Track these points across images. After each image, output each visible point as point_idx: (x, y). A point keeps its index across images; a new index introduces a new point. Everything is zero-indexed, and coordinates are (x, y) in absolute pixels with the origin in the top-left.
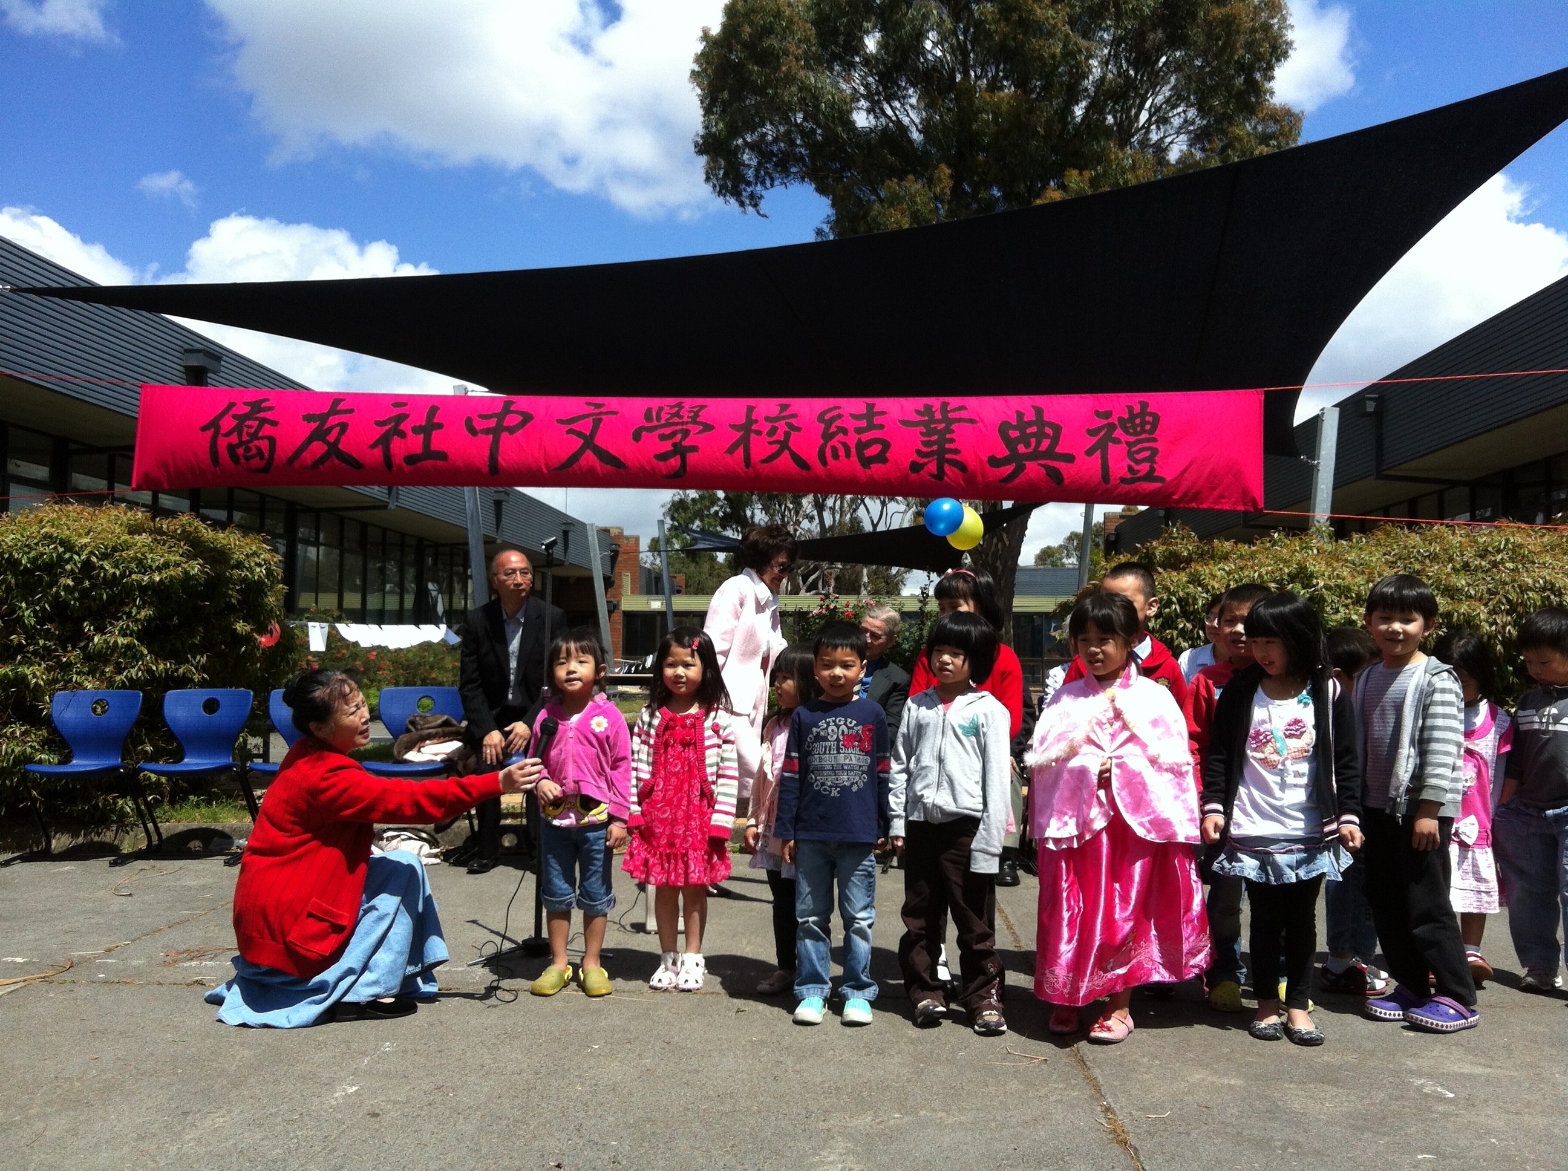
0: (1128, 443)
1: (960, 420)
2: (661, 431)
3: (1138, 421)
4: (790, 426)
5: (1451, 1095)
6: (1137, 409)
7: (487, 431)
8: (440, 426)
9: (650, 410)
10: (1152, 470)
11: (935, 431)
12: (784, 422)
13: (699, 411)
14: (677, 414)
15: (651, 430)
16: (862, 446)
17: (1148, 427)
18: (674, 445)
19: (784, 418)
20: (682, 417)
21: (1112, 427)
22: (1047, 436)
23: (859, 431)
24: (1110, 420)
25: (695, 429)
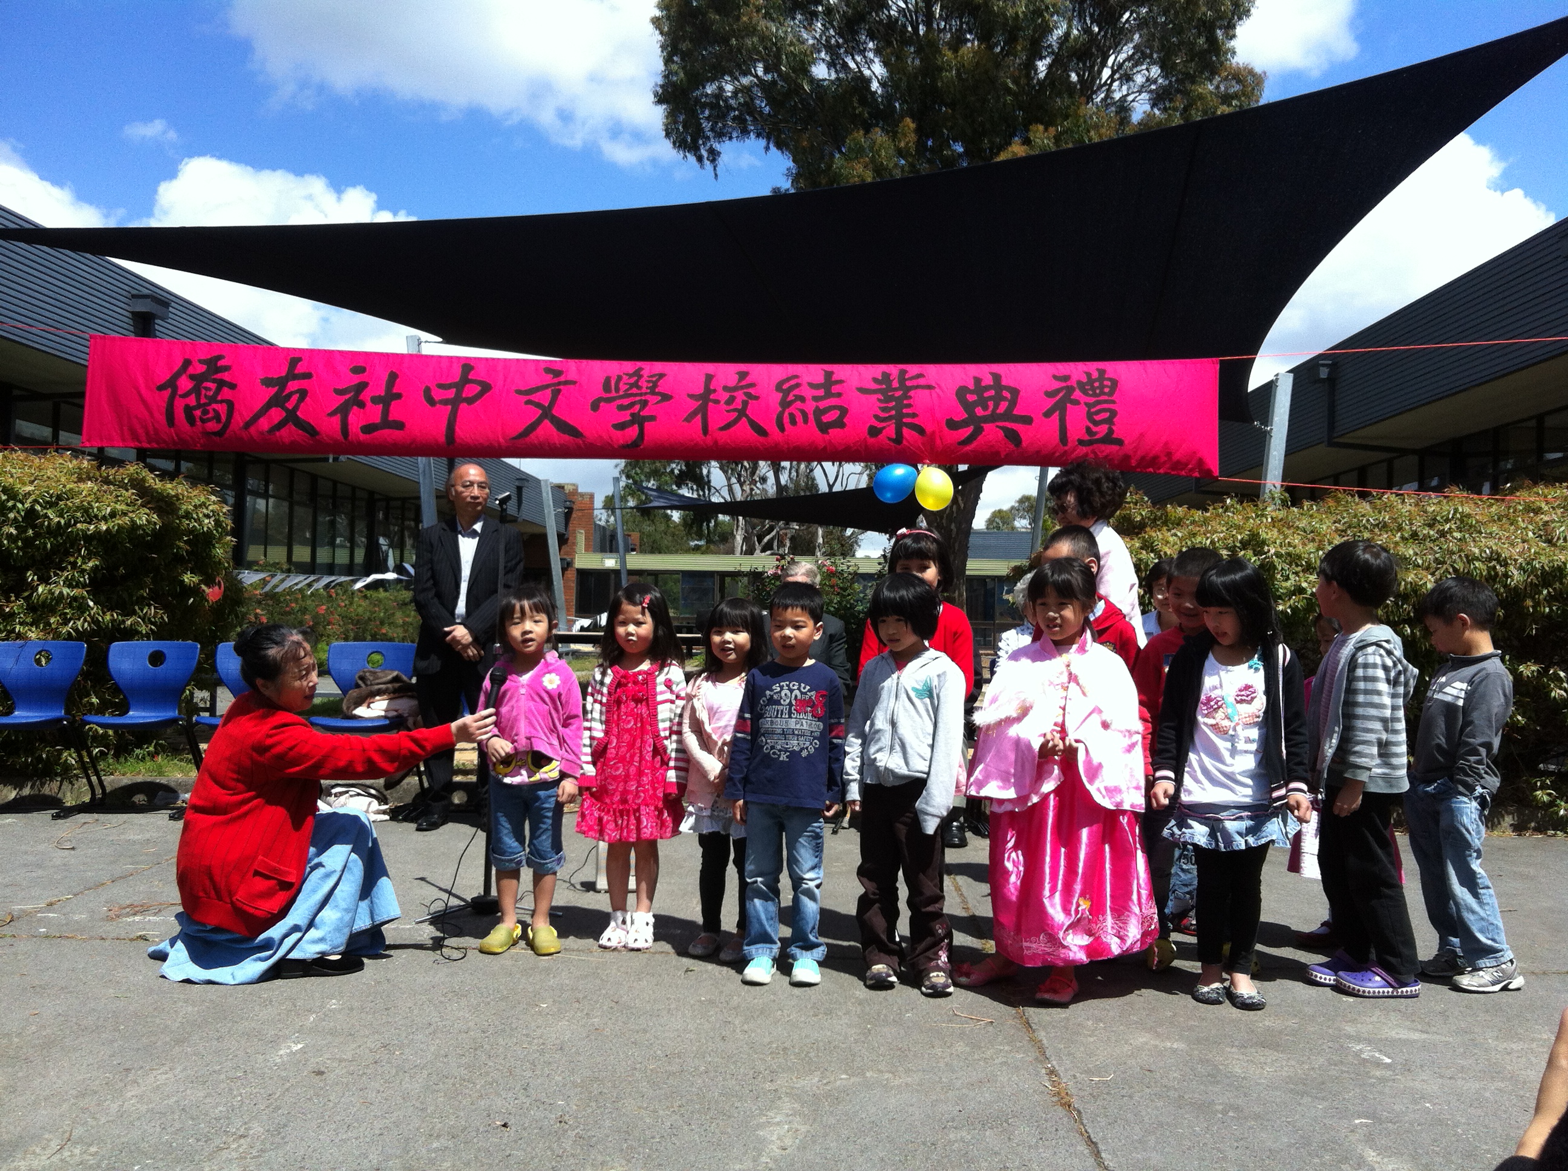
0: (1087, 405)
1: (917, 387)
2: (619, 402)
3: (1097, 384)
4: (749, 395)
5: (1388, 1061)
6: (1096, 375)
7: (446, 402)
8: (399, 396)
9: (608, 380)
10: (1111, 431)
11: (893, 398)
12: (741, 392)
13: (658, 380)
14: (636, 385)
15: (609, 400)
16: (819, 412)
17: (1107, 390)
18: (633, 415)
19: (742, 388)
20: (641, 387)
21: (1070, 390)
22: (1006, 399)
23: (816, 399)
24: (1069, 384)
25: (653, 400)
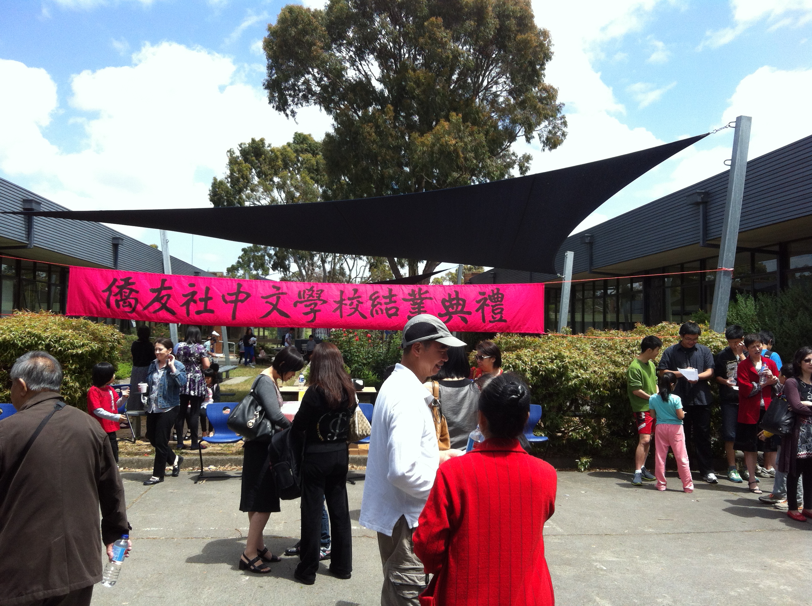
0: (492, 306)
1: (426, 298)
2: (305, 303)
3: (496, 296)
4: (359, 302)
5: (605, 568)
6: (496, 291)
7: (232, 302)
8: (211, 298)
9: (300, 292)
10: (502, 317)
11: (417, 304)
12: (355, 300)
13: (321, 293)
14: (311, 295)
15: (301, 302)
16: (387, 309)
17: (500, 299)
18: (311, 309)
19: (356, 298)
20: (313, 297)
21: (486, 299)
22: (460, 304)
23: (386, 304)
24: (485, 296)
25: (319, 303)
